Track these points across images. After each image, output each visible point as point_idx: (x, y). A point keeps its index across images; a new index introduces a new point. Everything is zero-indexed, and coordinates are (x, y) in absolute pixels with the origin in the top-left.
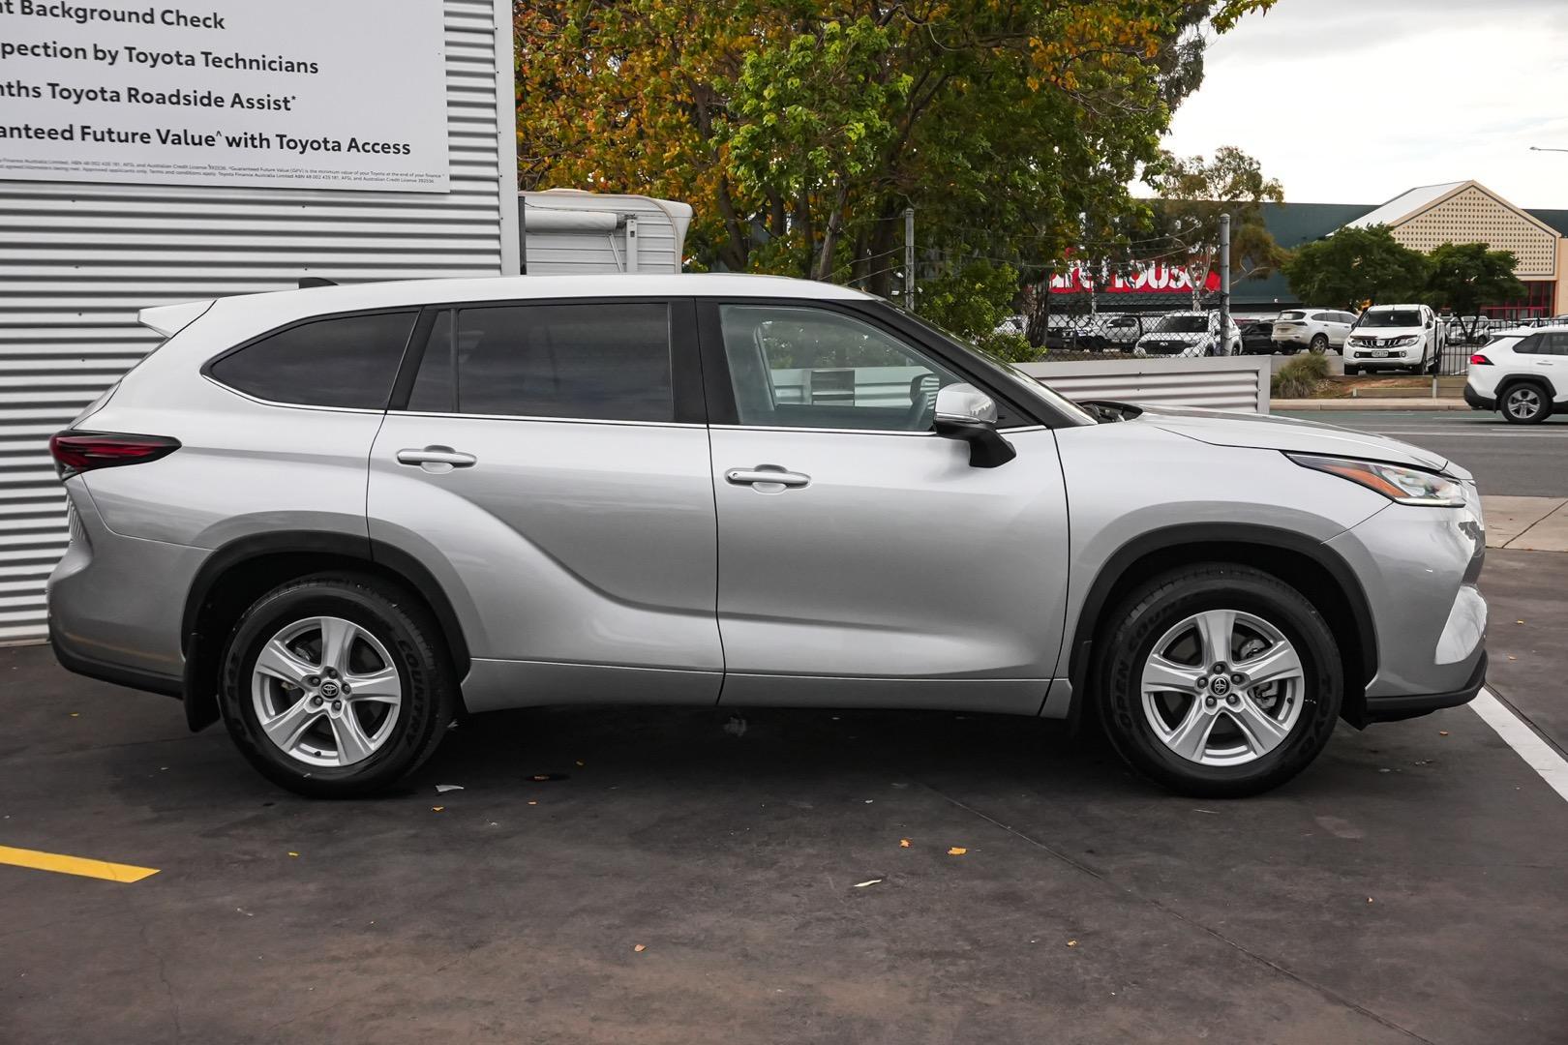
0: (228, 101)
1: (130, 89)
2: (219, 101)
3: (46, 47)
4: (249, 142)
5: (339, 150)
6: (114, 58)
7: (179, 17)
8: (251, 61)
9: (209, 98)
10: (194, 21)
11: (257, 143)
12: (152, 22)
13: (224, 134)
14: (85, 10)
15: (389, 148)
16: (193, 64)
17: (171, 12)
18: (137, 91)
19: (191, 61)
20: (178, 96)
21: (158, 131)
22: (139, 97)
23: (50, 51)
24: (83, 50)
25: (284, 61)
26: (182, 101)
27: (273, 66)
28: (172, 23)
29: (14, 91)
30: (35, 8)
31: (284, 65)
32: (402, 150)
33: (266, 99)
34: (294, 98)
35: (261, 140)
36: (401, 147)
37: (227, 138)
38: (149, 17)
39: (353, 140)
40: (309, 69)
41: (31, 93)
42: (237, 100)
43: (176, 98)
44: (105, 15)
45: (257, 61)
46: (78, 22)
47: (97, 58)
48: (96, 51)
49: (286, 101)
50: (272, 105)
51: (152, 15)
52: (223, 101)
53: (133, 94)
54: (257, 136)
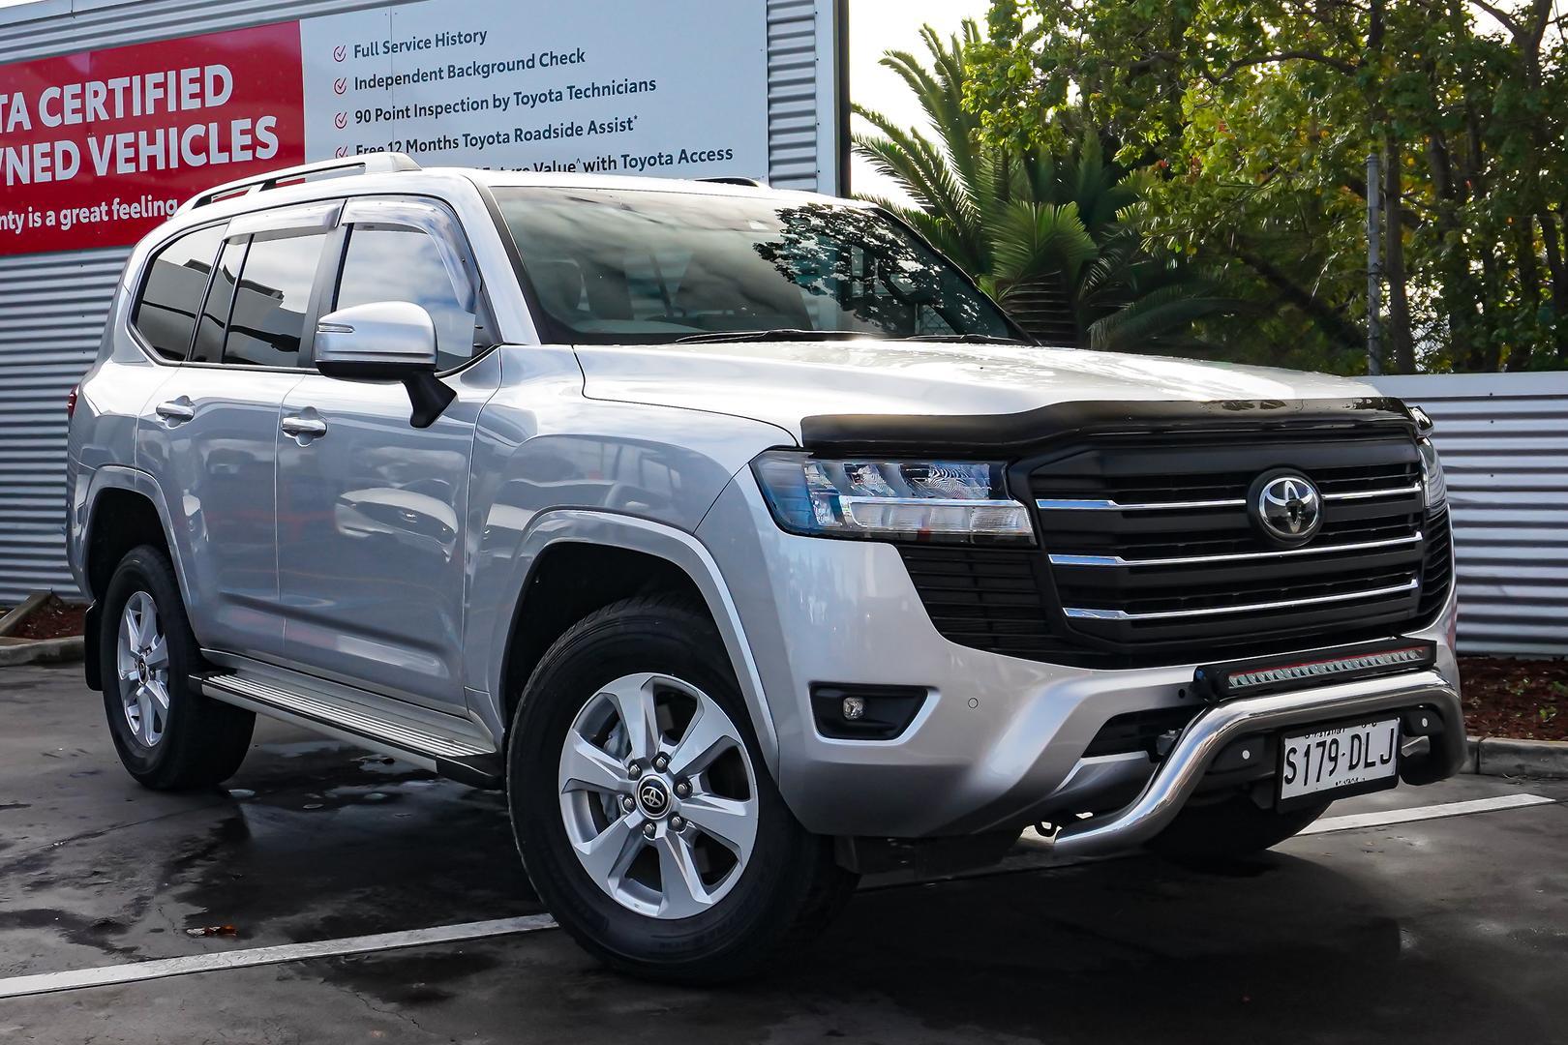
0: (586, 129)
1: (516, 130)
2: (579, 131)
3: (463, 103)
4: (601, 164)
5: (671, 163)
6: (506, 105)
7: (552, 58)
8: (604, 88)
9: (572, 129)
10: (563, 59)
11: (606, 165)
12: (533, 66)
13: (582, 162)
14: (488, 66)
15: (714, 155)
16: (561, 99)
17: (547, 54)
18: (520, 130)
19: (560, 97)
20: (549, 131)
21: (535, 165)
22: (523, 136)
23: (465, 107)
24: (486, 101)
25: (628, 83)
26: (553, 134)
27: (621, 89)
28: (547, 65)
29: (442, 145)
30: (457, 72)
31: (629, 87)
32: (725, 156)
33: (614, 122)
34: (636, 117)
35: (610, 162)
36: (724, 153)
37: (584, 164)
38: (530, 63)
39: (683, 151)
40: (649, 87)
41: (453, 145)
42: (593, 127)
43: (550, 133)
44: (503, 67)
45: (608, 87)
46: (484, 77)
47: (495, 106)
48: (495, 101)
49: (630, 122)
50: (619, 127)
51: (533, 60)
52: (582, 130)
53: (519, 134)
54: (606, 159)
